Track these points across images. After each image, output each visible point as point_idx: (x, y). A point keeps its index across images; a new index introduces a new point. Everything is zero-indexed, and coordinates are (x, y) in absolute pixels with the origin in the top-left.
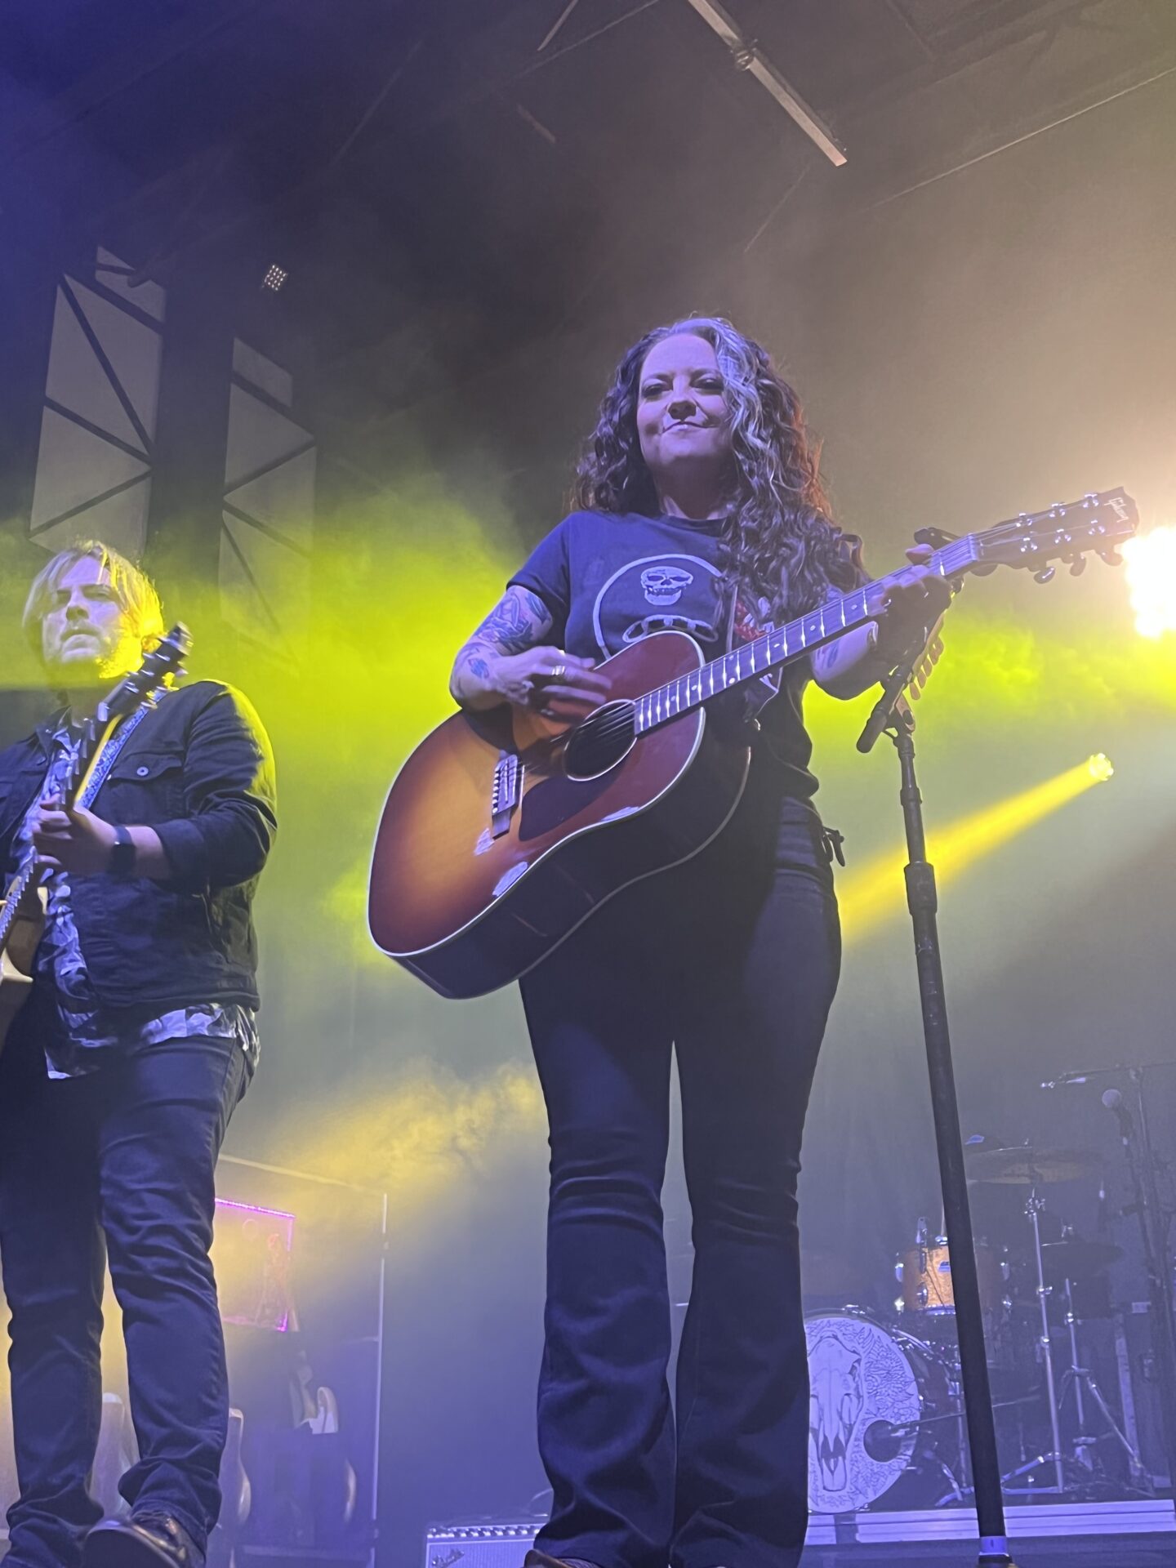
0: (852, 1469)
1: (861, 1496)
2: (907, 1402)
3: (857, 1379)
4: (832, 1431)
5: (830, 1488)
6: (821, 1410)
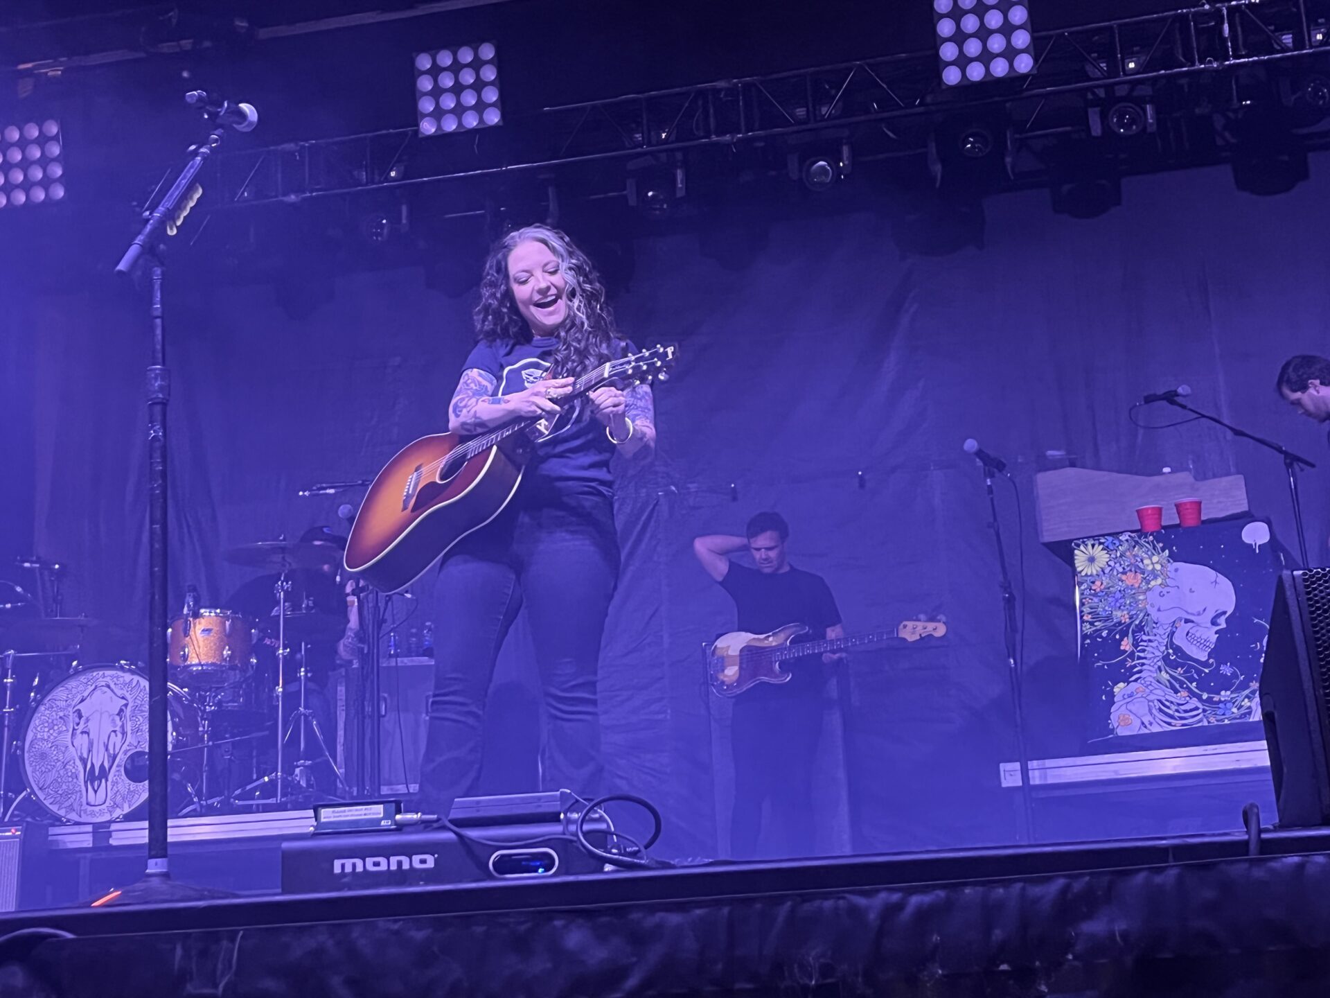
0: (112, 789)
1: (118, 808)
3: (123, 719)
4: (99, 759)
5: (93, 803)
6: (91, 744)
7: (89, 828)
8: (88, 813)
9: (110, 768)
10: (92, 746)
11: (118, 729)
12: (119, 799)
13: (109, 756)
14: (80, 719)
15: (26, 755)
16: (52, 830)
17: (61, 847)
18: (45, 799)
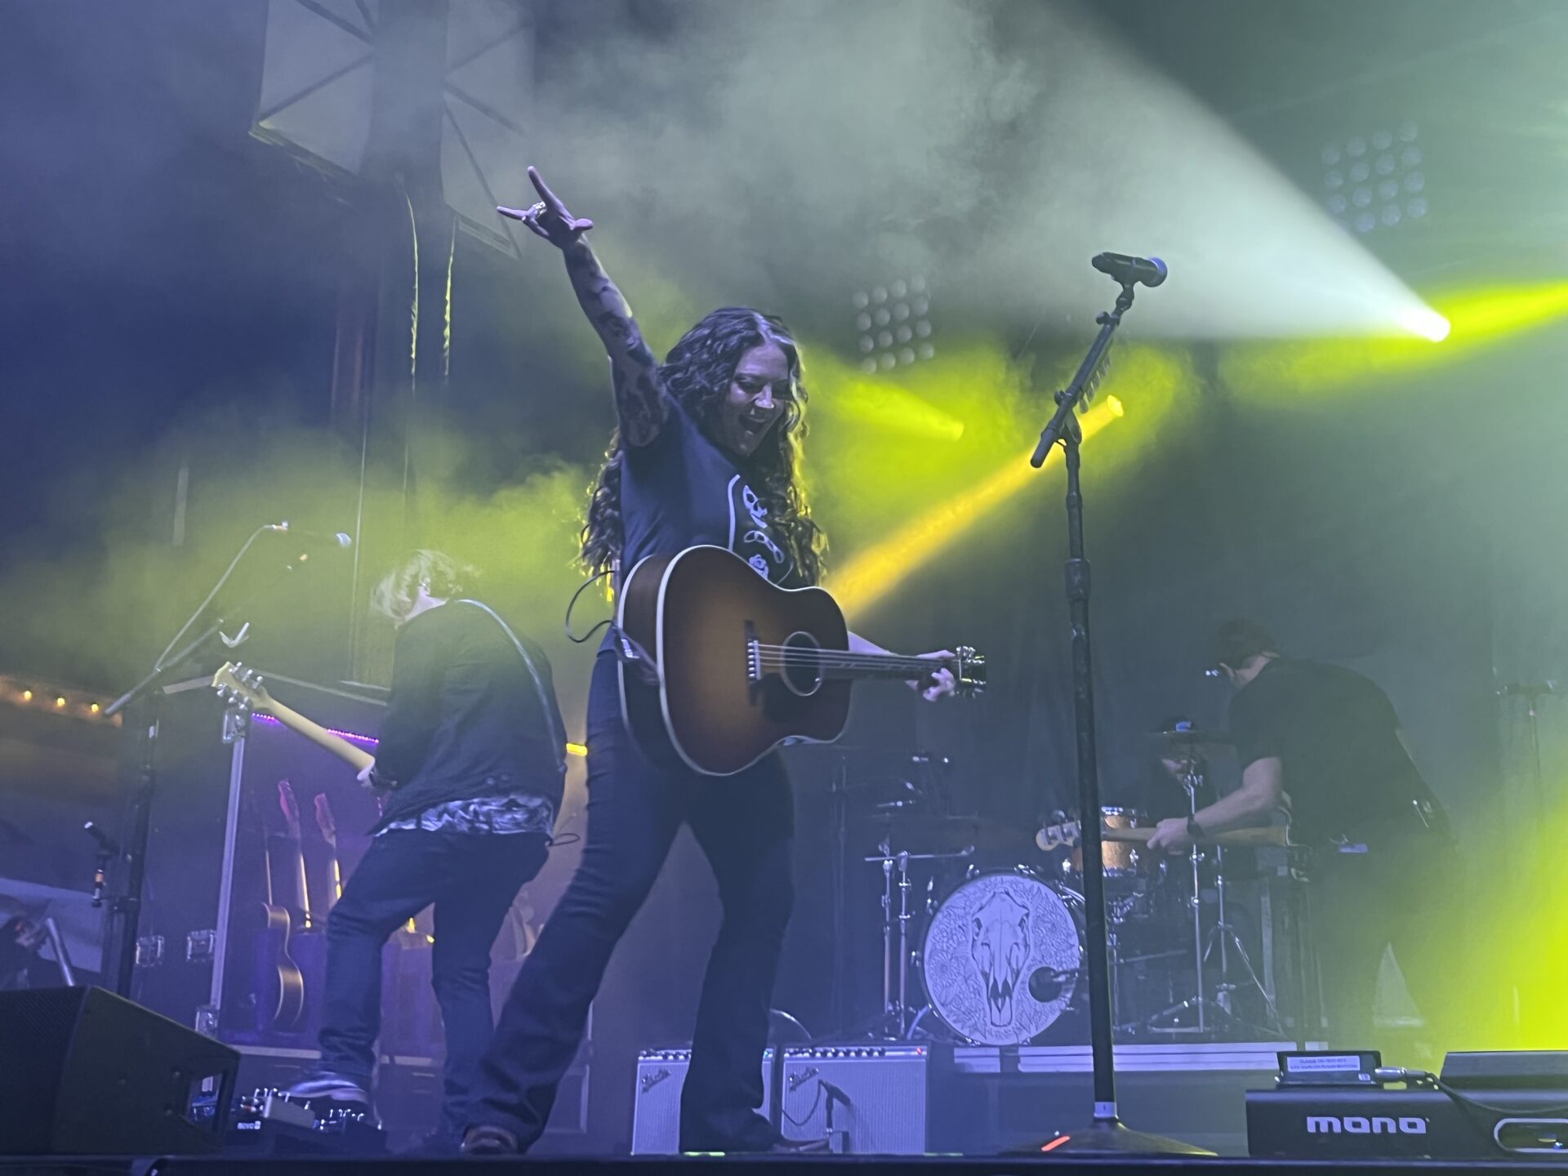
0: (1016, 1009)
1: (1025, 1031)
2: (1069, 952)
3: (1025, 929)
4: (1001, 975)
5: (997, 1024)
6: (993, 956)
7: (997, 1052)
8: (993, 1033)
9: (1014, 985)
10: (994, 960)
11: (1020, 941)
12: (1025, 1021)
13: (1012, 970)
14: (979, 929)
15: (926, 967)
16: (957, 1052)
17: (968, 1070)
18: (948, 1016)
